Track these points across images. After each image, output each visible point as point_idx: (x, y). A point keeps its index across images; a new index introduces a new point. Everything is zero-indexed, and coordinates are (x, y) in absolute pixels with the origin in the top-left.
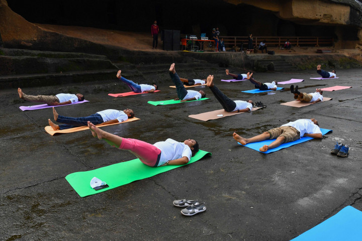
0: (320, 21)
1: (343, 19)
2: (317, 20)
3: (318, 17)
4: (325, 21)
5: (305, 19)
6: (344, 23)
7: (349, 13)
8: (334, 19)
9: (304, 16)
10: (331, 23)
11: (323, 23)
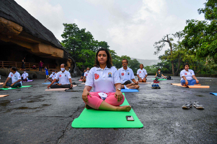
0: (52, 55)
1: (61, 55)
2: (50, 55)
3: (51, 53)
4: (54, 56)
5: (45, 54)
6: (62, 57)
7: (63, 53)
8: (58, 55)
9: (45, 52)
10: (57, 57)
11: (53, 57)
